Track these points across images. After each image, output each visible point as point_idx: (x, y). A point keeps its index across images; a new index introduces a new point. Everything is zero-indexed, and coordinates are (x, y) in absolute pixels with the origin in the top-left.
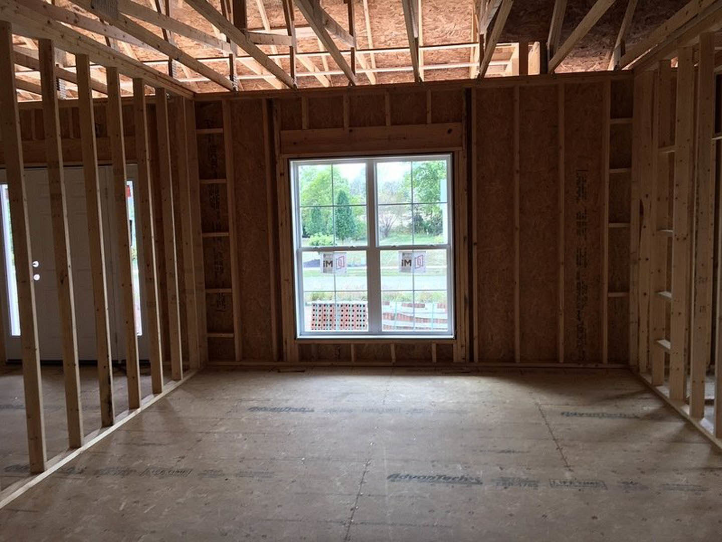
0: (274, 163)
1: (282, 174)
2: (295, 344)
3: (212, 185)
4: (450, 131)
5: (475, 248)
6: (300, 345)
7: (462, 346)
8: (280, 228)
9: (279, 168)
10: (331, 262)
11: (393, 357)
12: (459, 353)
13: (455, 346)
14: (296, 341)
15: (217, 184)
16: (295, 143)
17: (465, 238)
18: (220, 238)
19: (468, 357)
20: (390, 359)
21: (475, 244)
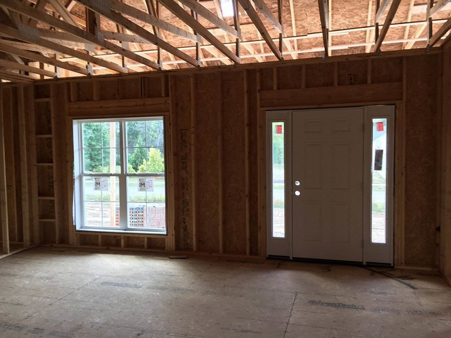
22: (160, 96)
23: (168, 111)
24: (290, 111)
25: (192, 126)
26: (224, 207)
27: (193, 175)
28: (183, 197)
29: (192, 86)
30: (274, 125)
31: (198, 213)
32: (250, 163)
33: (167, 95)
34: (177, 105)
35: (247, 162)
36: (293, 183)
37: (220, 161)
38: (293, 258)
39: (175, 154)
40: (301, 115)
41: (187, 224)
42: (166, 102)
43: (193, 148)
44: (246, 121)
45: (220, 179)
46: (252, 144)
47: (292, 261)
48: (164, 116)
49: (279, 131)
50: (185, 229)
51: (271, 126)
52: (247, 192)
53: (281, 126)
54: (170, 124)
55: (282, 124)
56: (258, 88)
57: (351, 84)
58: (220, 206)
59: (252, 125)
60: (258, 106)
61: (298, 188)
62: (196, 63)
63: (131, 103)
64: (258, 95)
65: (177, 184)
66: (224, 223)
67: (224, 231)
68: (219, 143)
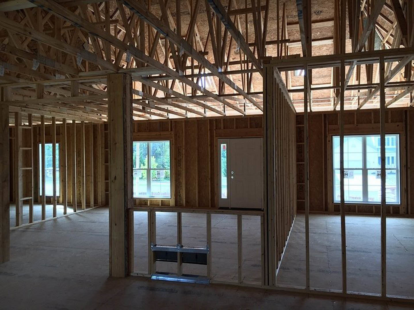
0: (326, 137)
1: (329, 141)
2: (333, 205)
3: (300, 145)
4: (398, 126)
5: (409, 170)
6: (335, 205)
7: (404, 208)
8: (328, 161)
9: (328, 139)
10: (347, 174)
11: (374, 211)
12: (402, 211)
13: (400, 208)
14: (333, 204)
15: (301, 144)
16: (334, 130)
17: (405, 166)
18: (302, 164)
19: (406, 212)
20: (372, 212)
21: (409, 168)
22: (168, 130)
23: (172, 138)
24: (229, 139)
25: (184, 145)
26: (199, 185)
27: (184, 169)
28: (179, 180)
29: (184, 126)
30: (222, 145)
31: (186, 188)
32: (211, 163)
33: (172, 130)
34: (176, 135)
35: (209, 162)
36: (231, 173)
37: (197, 162)
38: (231, 208)
39: (175, 159)
40: (235, 141)
41: (181, 193)
42: (171, 133)
43: (184, 156)
44: (209, 144)
45: (197, 171)
46: (212, 154)
47: (230, 209)
48: (170, 140)
49: (224, 148)
50: (180, 196)
51: (221, 146)
52: (209, 177)
53: (225, 146)
54: (173, 144)
55: (225, 145)
56: (215, 128)
57: (256, 127)
58: (197, 184)
59: (212, 145)
60: (215, 136)
61: (232, 175)
62: (186, 116)
63: (153, 134)
64: (214, 131)
65: (176, 174)
66: (199, 192)
67: (199, 197)
68: (197, 153)
